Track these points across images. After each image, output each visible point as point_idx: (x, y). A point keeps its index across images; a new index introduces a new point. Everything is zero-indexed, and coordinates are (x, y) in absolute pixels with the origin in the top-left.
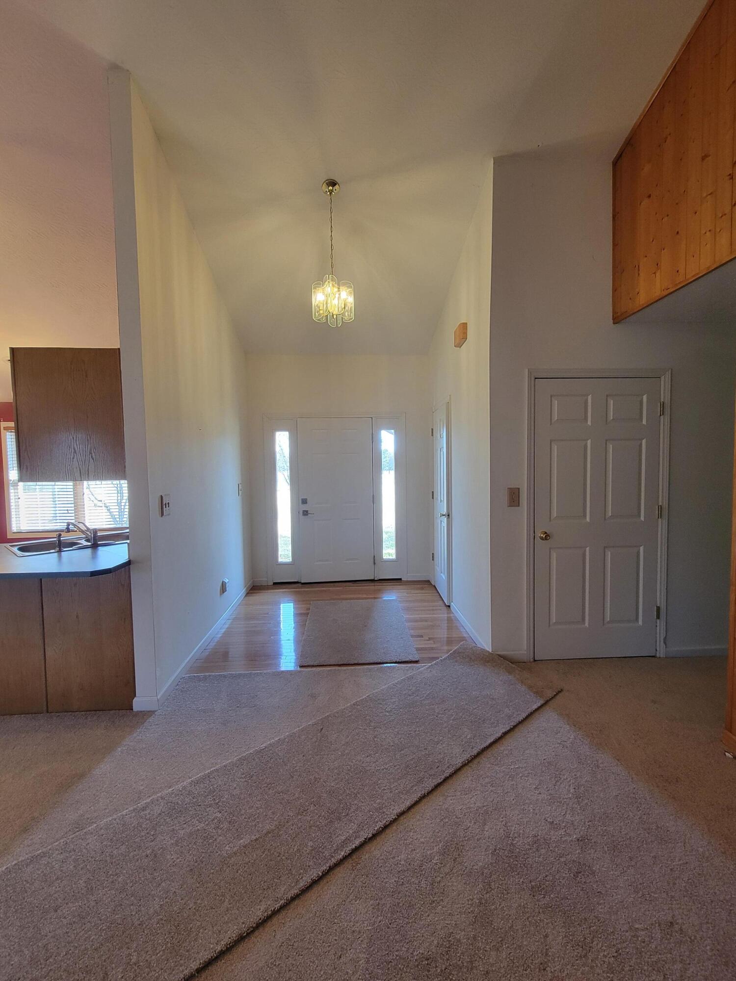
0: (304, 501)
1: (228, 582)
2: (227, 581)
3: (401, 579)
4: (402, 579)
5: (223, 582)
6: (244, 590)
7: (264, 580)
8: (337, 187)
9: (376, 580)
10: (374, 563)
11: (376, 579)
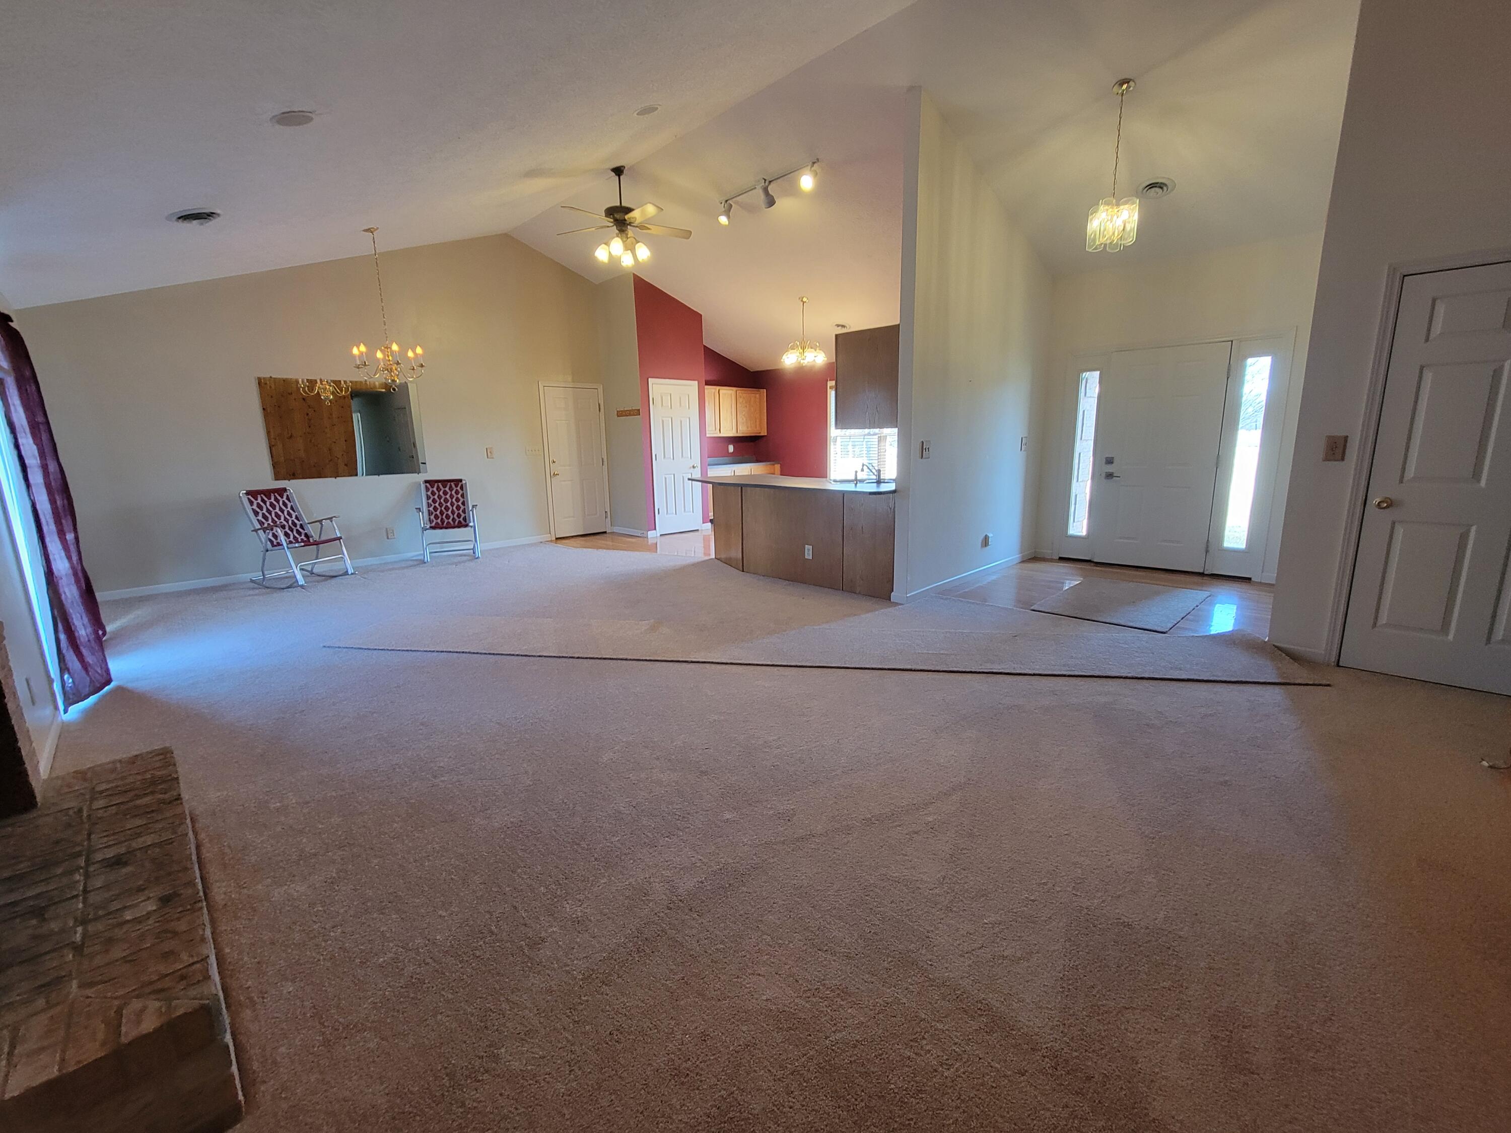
0: (1110, 461)
1: (992, 537)
2: (990, 535)
3: (1250, 579)
4: (1253, 579)
5: (986, 535)
6: (1017, 556)
7: (1046, 552)
8: (1132, 83)
9: (1207, 575)
10: (1207, 551)
11: (1206, 573)
